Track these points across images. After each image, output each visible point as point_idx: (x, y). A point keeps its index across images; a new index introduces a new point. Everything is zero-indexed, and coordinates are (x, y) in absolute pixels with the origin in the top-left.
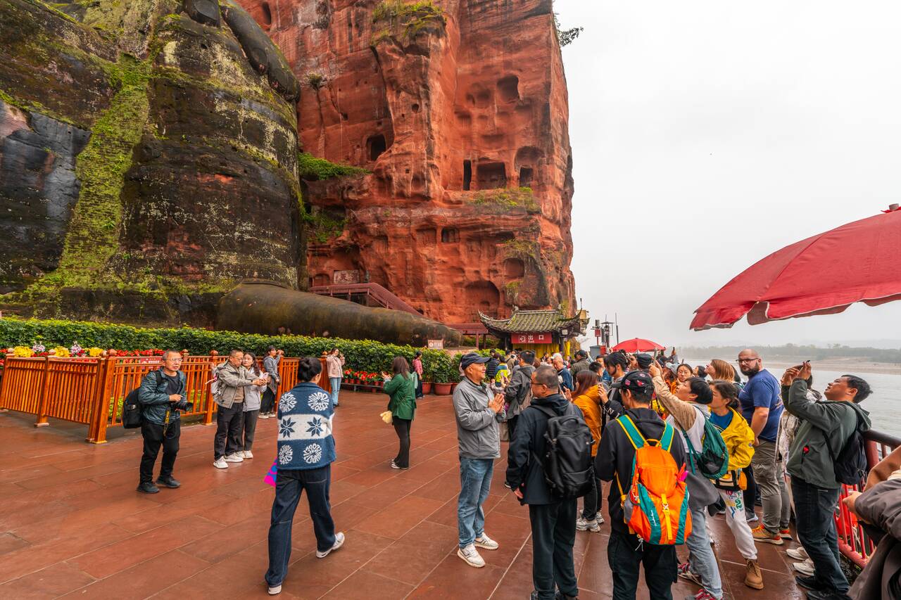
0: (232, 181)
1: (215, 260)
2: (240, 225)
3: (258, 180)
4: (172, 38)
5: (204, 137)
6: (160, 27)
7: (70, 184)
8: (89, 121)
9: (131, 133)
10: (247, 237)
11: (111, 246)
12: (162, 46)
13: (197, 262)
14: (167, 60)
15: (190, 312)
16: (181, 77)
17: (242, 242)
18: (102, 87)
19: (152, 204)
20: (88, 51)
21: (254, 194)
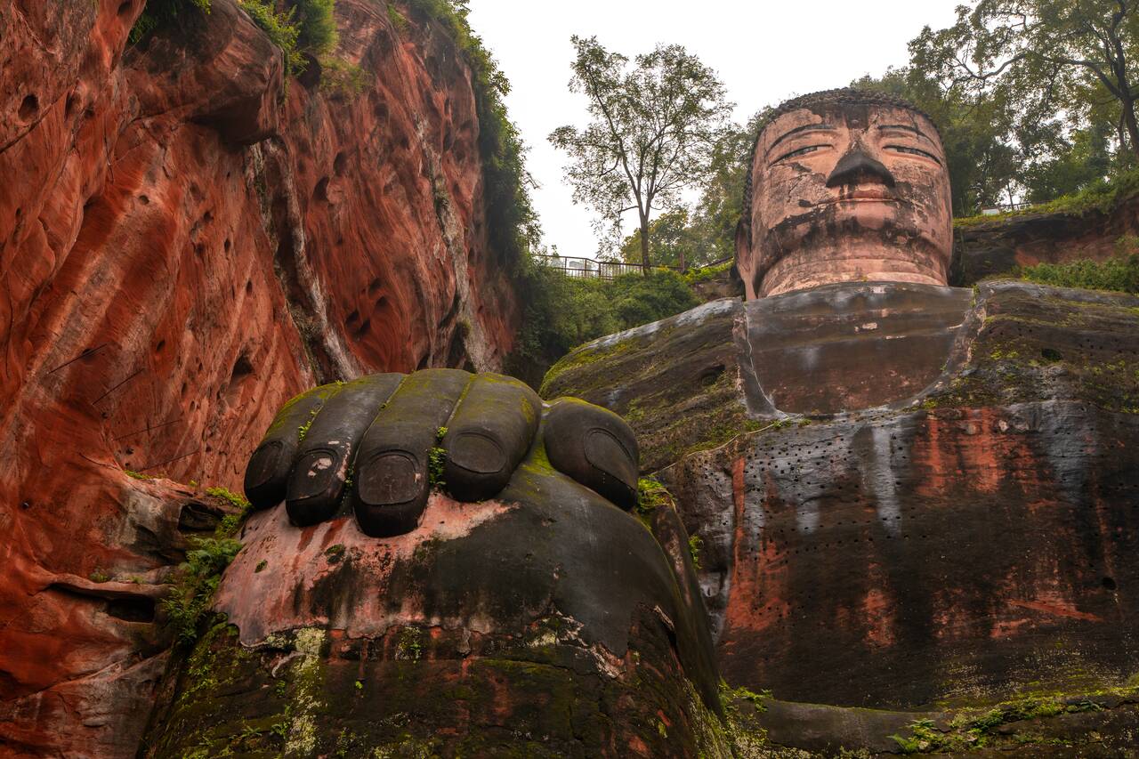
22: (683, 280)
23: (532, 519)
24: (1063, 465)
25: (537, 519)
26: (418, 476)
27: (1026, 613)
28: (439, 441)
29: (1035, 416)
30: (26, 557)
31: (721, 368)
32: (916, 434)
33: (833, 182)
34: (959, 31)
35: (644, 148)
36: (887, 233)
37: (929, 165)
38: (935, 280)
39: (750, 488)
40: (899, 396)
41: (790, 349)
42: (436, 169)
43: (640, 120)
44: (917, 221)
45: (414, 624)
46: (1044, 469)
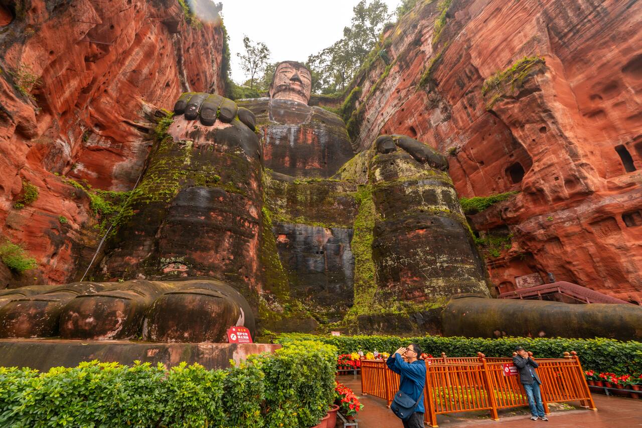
0: (426, 231)
1: (430, 285)
2: (439, 258)
3: (440, 226)
4: (378, 167)
5: (404, 211)
6: (371, 165)
7: (351, 258)
8: (352, 224)
9: (369, 223)
10: (445, 265)
11: (374, 288)
12: (374, 174)
13: (419, 288)
14: (378, 179)
15: (424, 324)
16: (386, 184)
17: (443, 270)
18: (354, 205)
19: (388, 258)
20: (346, 191)
21: (441, 235)
22: (259, 92)
23: (236, 129)
25: (237, 129)
26: (214, 115)
27: (311, 165)
28: (219, 109)
29: (319, 132)
30: (118, 114)
31: (265, 110)
32: (299, 131)
33: (291, 80)
35: (255, 62)
36: (299, 92)
37: (309, 81)
38: (306, 103)
39: (268, 134)
40: (297, 123)
41: (279, 110)
42: (213, 53)
43: (255, 56)
44: (305, 92)
45: (212, 144)
46: (319, 141)
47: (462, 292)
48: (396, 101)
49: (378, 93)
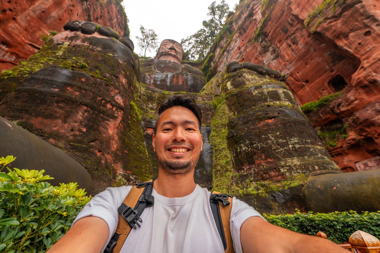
0: (274, 120)
1: (285, 164)
2: (290, 140)
3: (286, 115)
4: (228, 81)
5: (253, 107)
6: (223, 80)
7: (209, 148)
8: (210, 123)
9: (224, 120)
10: (297, 146)
11: (230, 171)
12: (226, 86)
13: (275, 169)
14: (229, 88)
15: (285, 203)
16: (235, 91)
17: (296, 150)
18: (211, 110)
19: (242, 145)
20: (204, 100)
21: (289, 122)
24: (189, 84)
26: (93, 28)
29: (187, 78)
30: (25, 38)
31: (151, 65)
32: (173, 77)
34: (187, 40)
35: (147, 42)
36: (174, 56)
37: (181, 51)
38: (179, 63)
39: (152, 78)
40: (172, 72)
41: (160, 65)
44: (178, 56)
45: (87, 45)
46: (187, 83)
47: (320, 169)
48: (238, 55)
49: (225, 53)
